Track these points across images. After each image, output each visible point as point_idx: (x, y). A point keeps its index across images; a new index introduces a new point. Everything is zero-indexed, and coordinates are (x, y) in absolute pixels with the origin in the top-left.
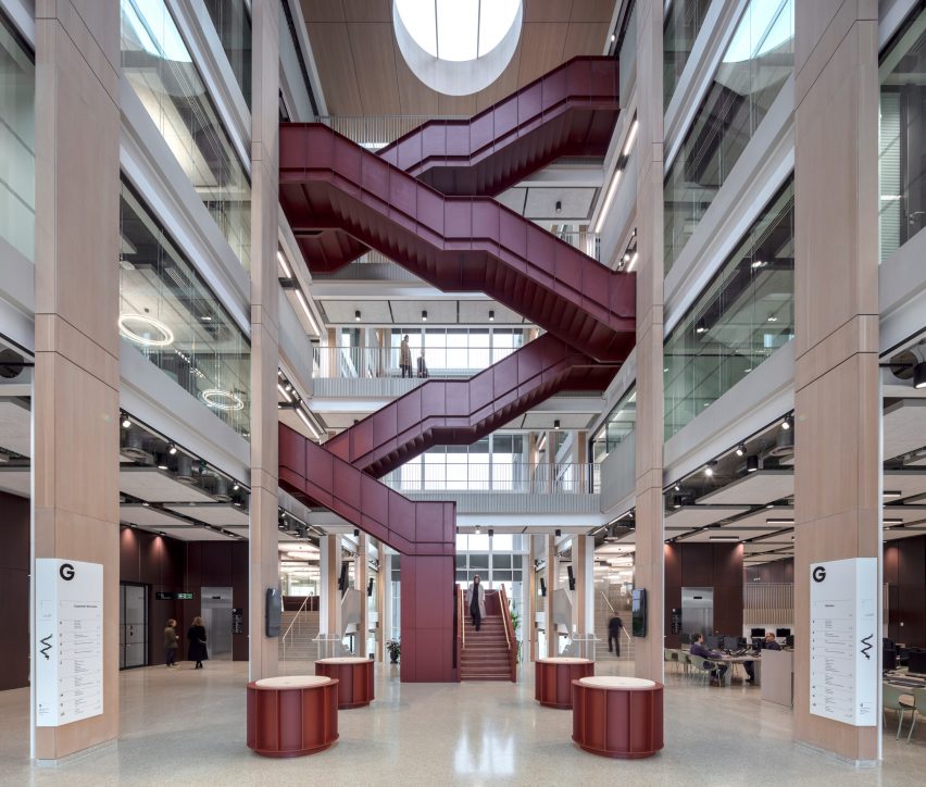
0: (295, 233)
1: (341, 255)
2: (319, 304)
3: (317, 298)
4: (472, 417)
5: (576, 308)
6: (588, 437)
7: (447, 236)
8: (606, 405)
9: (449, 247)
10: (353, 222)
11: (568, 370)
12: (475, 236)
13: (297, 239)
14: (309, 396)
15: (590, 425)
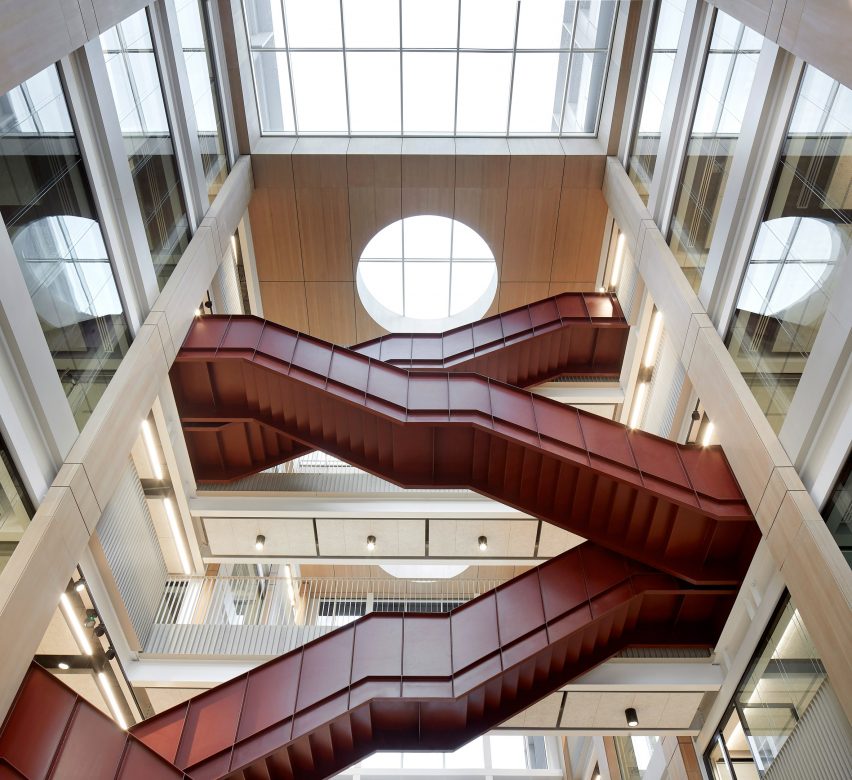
0: (184, 425)
1: (248, 460)
2: (200, 525)
3: (197, 514)
4: (457, 681)
5: (635, 491)
6: (700, 747)
7: (411, 408)
8: (724, 674)
9: (413, 419)
10: (274, 412)
11: (636, 601)
12: (453, 407)
13: (185, 433)
14: (134, 654)
15: (699, 722)
